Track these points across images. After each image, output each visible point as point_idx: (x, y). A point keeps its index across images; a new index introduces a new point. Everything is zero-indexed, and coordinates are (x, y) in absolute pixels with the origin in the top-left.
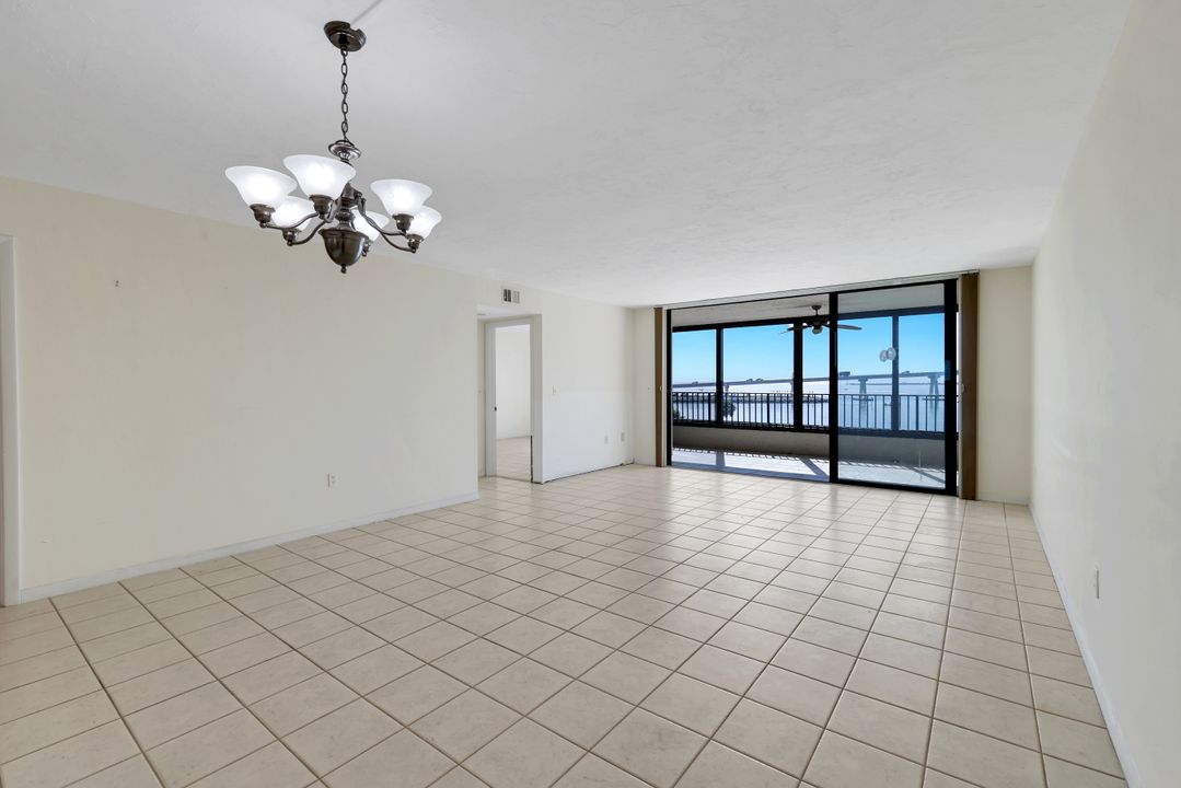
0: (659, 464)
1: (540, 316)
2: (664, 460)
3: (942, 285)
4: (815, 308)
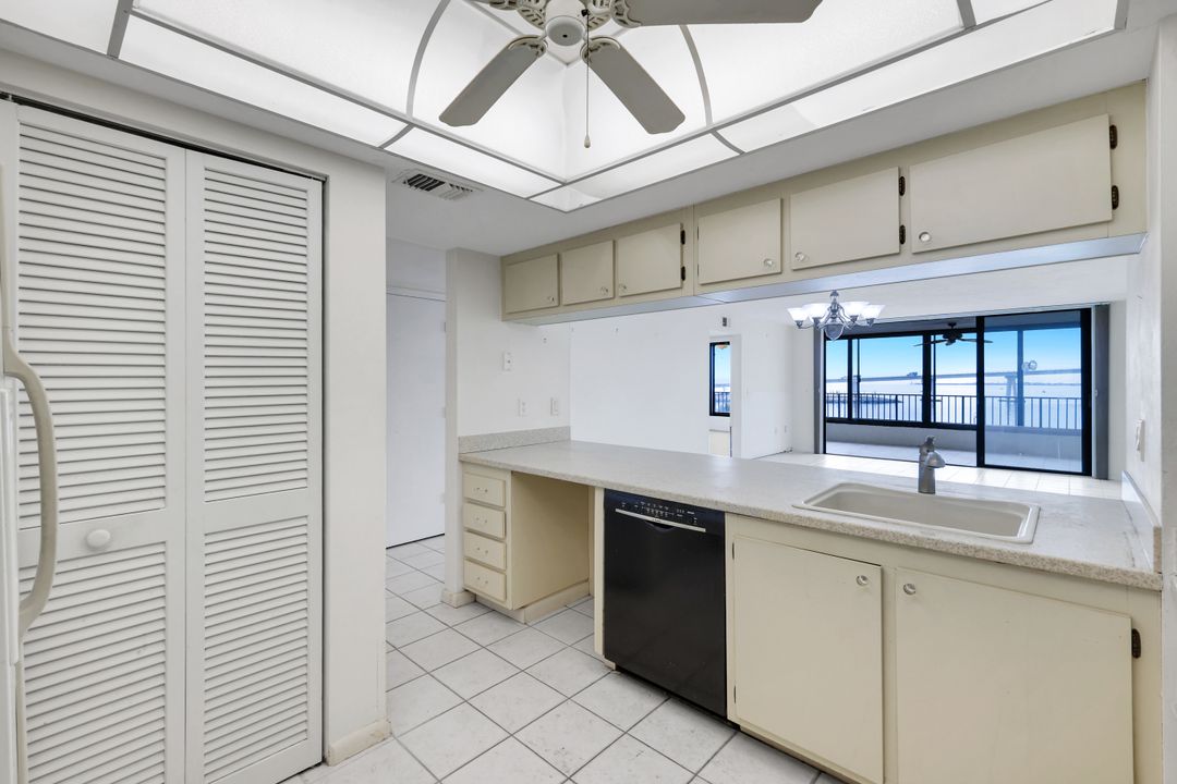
0: (817, 452)
1: (740, 336)
2: (819, 448)
3: (1079, 312)
4: (950, 324)
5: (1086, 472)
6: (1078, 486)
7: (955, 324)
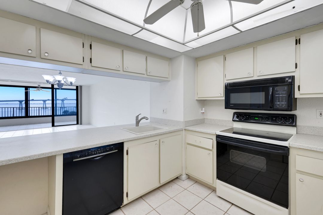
4: (38, 85)
5: (78, 123)
6: (75, 128)
7: (40, 85)
